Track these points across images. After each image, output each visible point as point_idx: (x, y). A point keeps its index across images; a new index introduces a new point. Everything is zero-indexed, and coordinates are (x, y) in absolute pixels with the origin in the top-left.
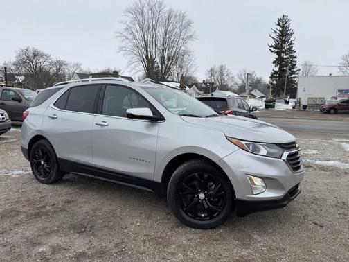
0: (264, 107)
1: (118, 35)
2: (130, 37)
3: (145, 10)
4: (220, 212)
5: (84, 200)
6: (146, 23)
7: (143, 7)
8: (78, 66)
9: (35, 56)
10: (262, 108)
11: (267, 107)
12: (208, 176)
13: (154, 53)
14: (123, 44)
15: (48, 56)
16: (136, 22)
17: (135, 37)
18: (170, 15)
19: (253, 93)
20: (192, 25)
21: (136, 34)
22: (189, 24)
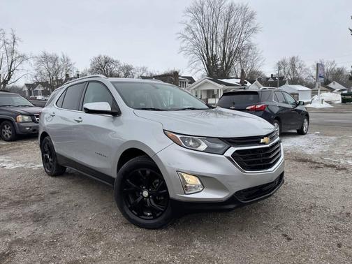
0: (340, 101)
1: (179, 35)
2: (191, 36)
3: (205, 7)
4: (163, 212)
5: (68, 192)
6: (206, 21)
7: (203, 5)
8: (144, 70)
9: (106, 63)
10: (338, 102)
11: (344, 101)
12: (151, 172)
13: (214, 50)
14: (184, 44)
15: (117, 62)
16: (197, 21)
17: (195, 37)
18: (231, 8)
19: (331, 85)
20: (255, 17)
21: (196, 32)
22: (252, 16)
